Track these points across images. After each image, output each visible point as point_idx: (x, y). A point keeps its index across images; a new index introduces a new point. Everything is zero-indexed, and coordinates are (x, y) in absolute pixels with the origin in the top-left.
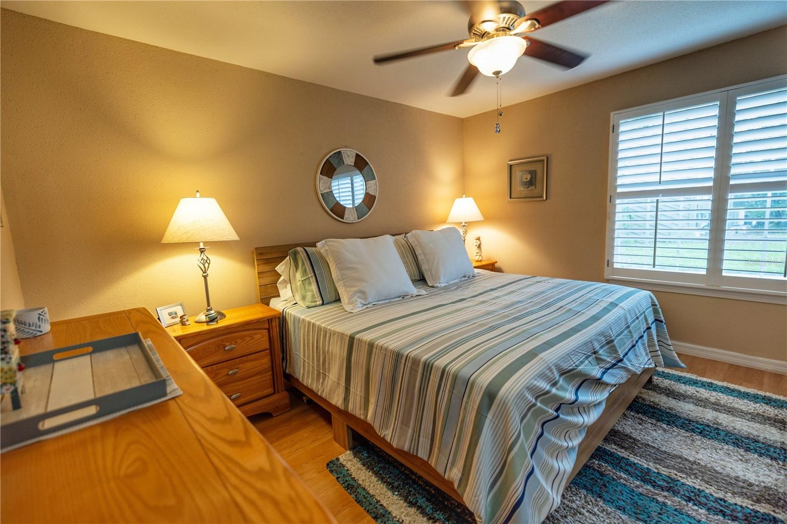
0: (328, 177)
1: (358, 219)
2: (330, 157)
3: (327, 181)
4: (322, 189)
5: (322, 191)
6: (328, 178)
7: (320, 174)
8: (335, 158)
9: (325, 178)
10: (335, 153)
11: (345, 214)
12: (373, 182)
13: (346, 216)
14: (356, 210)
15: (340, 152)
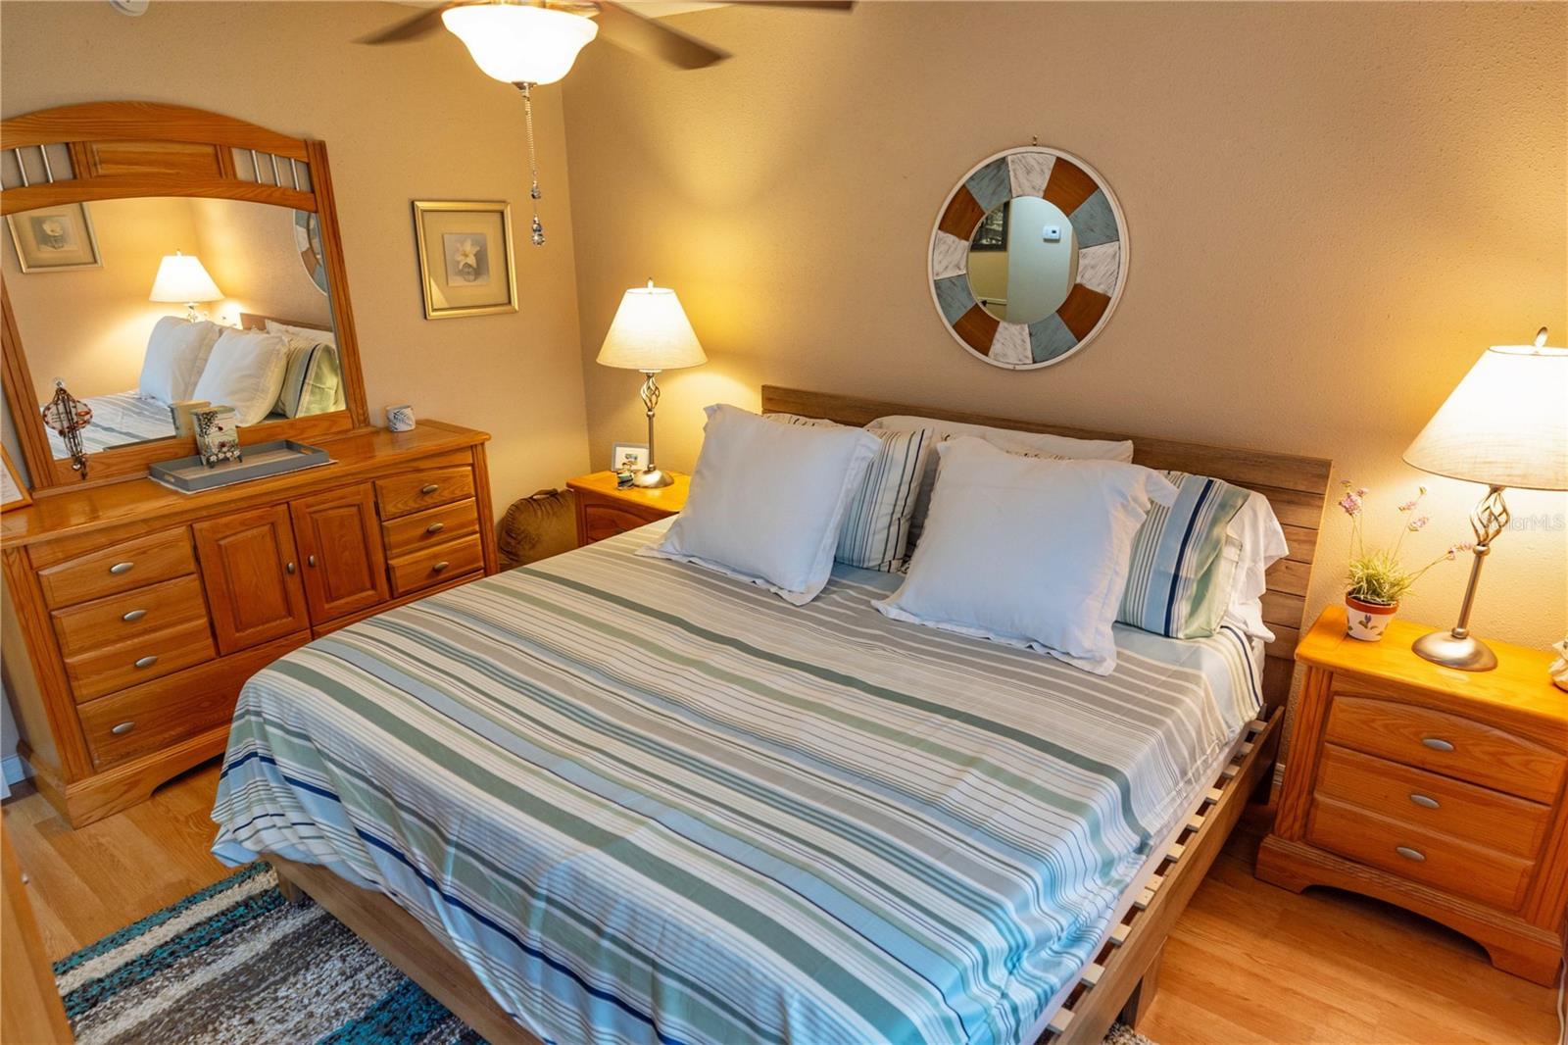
0: (959, 236)
1: (1034, 362)
2: (972, 178)
3: (954, 246)
4: (938, 268)
5: (937, 274)
6: (956, 239)
7: (940, 228)
8: (987, 179)
9: (950, 238)
10: (988, 166)
11: (995, 341)
12: (1109, 248)
13: (996, 347)
14: (1031, 335)
15: (1003, 160)
